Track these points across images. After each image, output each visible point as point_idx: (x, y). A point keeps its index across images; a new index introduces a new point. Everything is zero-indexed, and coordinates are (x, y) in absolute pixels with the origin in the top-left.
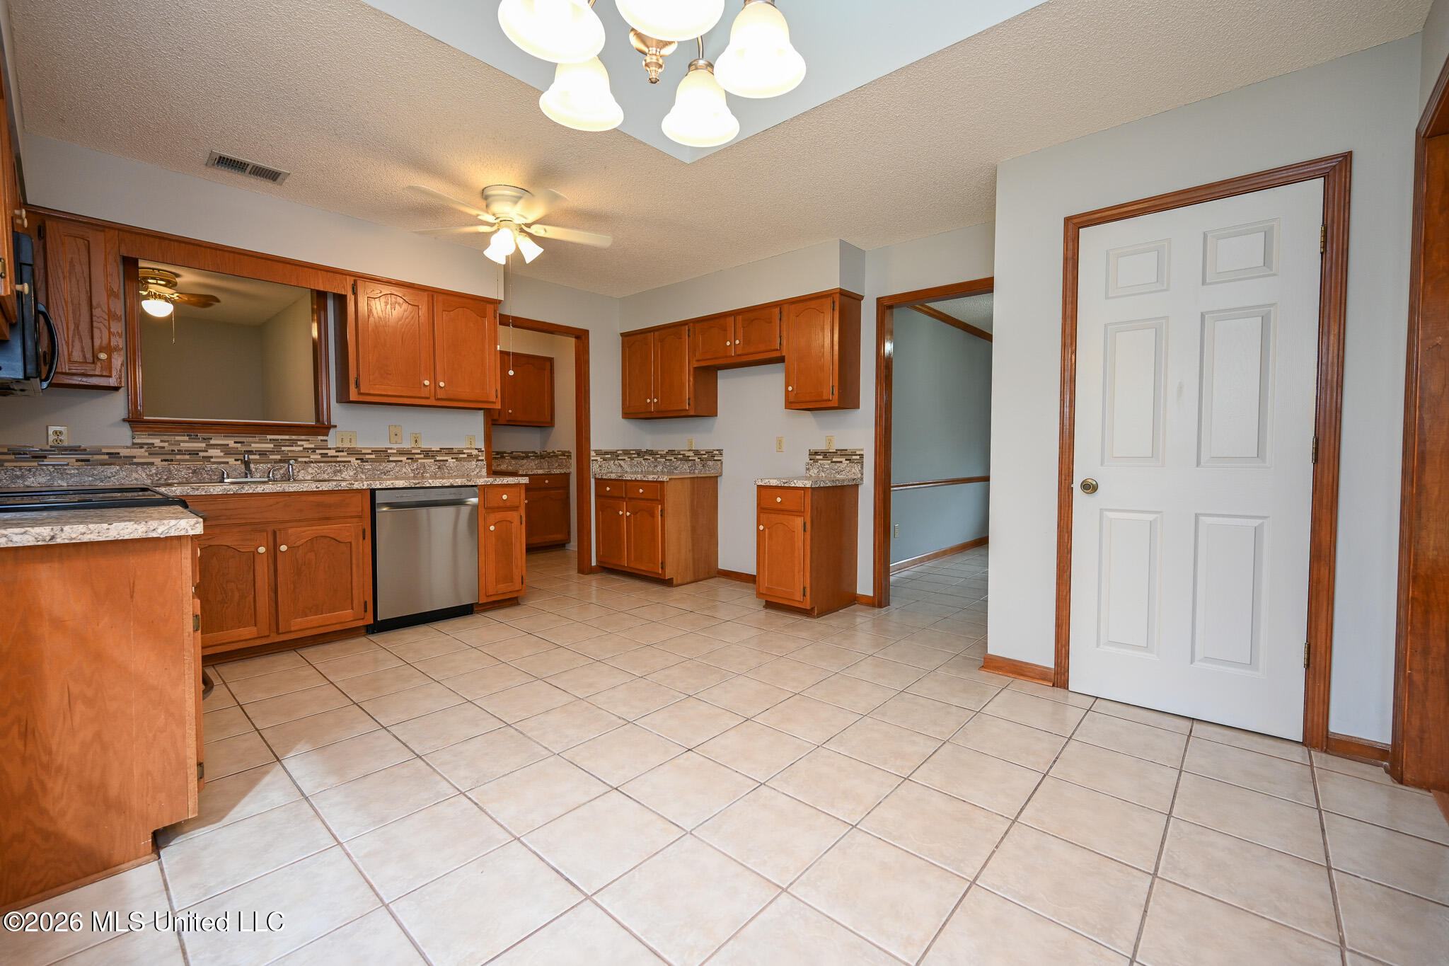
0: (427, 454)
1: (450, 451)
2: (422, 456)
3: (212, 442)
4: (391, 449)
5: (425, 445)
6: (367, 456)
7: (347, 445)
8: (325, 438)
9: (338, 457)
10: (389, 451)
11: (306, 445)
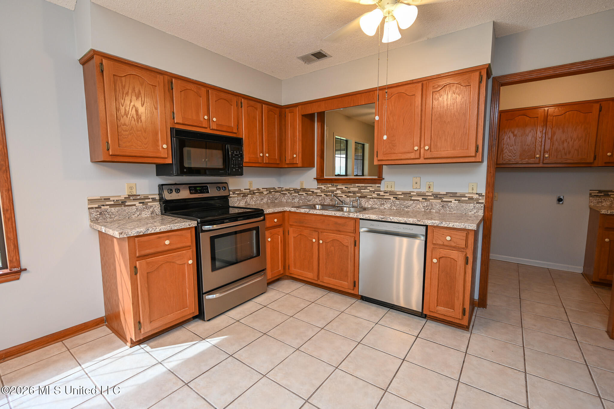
0: (436, 196)
1: (454, 195)
2: (433, 197)
3: (338, 187)
4: (413, 192)
5: (436, 190)
6: (399, 196)
7: (389, 189)
8: (379, 185)
9: (384, 196)
10: (412, 194)
11: (371, 189)
